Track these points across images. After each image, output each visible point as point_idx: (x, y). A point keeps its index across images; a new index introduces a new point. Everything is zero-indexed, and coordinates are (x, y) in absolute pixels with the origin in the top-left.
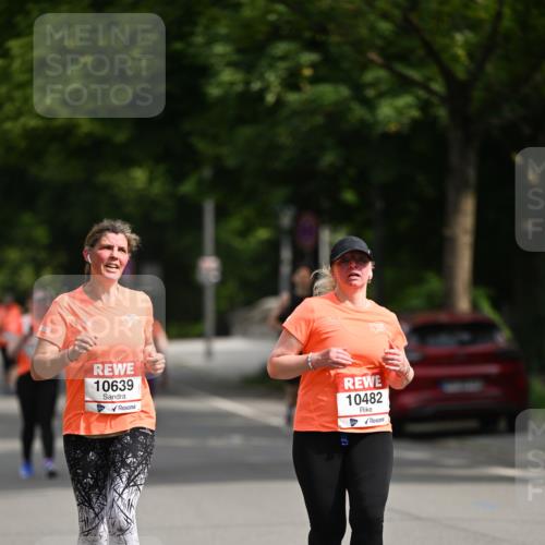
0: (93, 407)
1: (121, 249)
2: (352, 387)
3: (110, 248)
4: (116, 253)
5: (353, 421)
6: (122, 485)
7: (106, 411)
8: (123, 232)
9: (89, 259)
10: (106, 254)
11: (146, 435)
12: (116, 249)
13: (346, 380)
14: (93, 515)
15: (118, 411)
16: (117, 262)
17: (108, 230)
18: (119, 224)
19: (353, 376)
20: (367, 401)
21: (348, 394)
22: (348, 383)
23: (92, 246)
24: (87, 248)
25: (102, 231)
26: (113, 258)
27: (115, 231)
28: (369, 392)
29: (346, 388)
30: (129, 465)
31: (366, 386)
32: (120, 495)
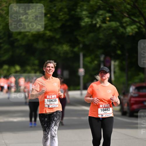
0: (47, 106)
1: (52, 67)
2: (102, 107)
3: (49, 67)
4: (51, 68)
5: (102, 115)
6: (53, 125)
7: (50, 107)
8: (52, 63)
9: (45, 70)
10: (48, 69)
11: (59, 112)
12: (51, 67)
13: (101, 105)
14: (47, 133)
15: (53, 107)
16: (51, 70)
17: (49, 63)
18: (51, 61)
19: (102, 104)
20: (106, 110)
21: (101, 109)
22: (101, 106)
23: (45, 67)
24: (44, 68)
25: (47, 63)
26: (50, 69)
27: (50, 63)
28: (106, 108)
29: (101, 107)
30: (55, 120)
31: (106, 107)
32: (53, 128)
